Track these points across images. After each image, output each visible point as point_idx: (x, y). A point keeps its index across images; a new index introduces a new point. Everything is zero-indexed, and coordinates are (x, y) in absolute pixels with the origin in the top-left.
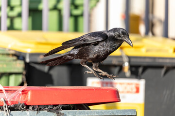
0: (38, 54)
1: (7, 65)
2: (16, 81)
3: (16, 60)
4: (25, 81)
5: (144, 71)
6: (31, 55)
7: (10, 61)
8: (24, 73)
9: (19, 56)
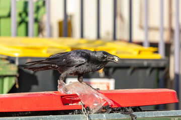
0: (26, 58)
1: (3, 68)
2: (9, 82)
4: (17, 83)
6: (21, 59)
8: (18, 75)
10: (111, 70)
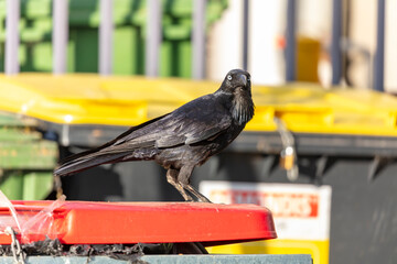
1: (18, 150)
3: (38, 141)
5: (328, 166)
7: (26, 142)
9: (46, 131)
10: (321, 164)
